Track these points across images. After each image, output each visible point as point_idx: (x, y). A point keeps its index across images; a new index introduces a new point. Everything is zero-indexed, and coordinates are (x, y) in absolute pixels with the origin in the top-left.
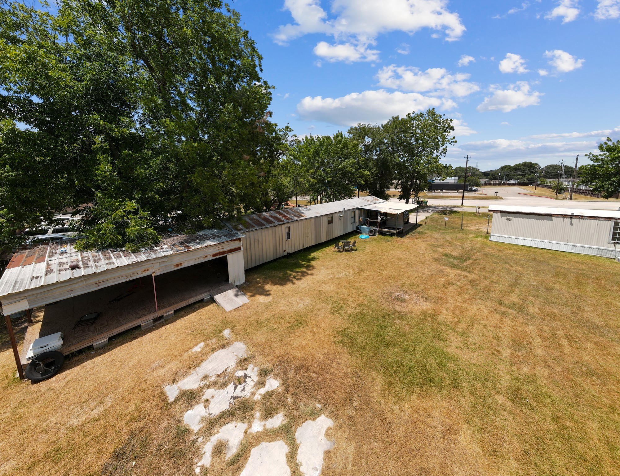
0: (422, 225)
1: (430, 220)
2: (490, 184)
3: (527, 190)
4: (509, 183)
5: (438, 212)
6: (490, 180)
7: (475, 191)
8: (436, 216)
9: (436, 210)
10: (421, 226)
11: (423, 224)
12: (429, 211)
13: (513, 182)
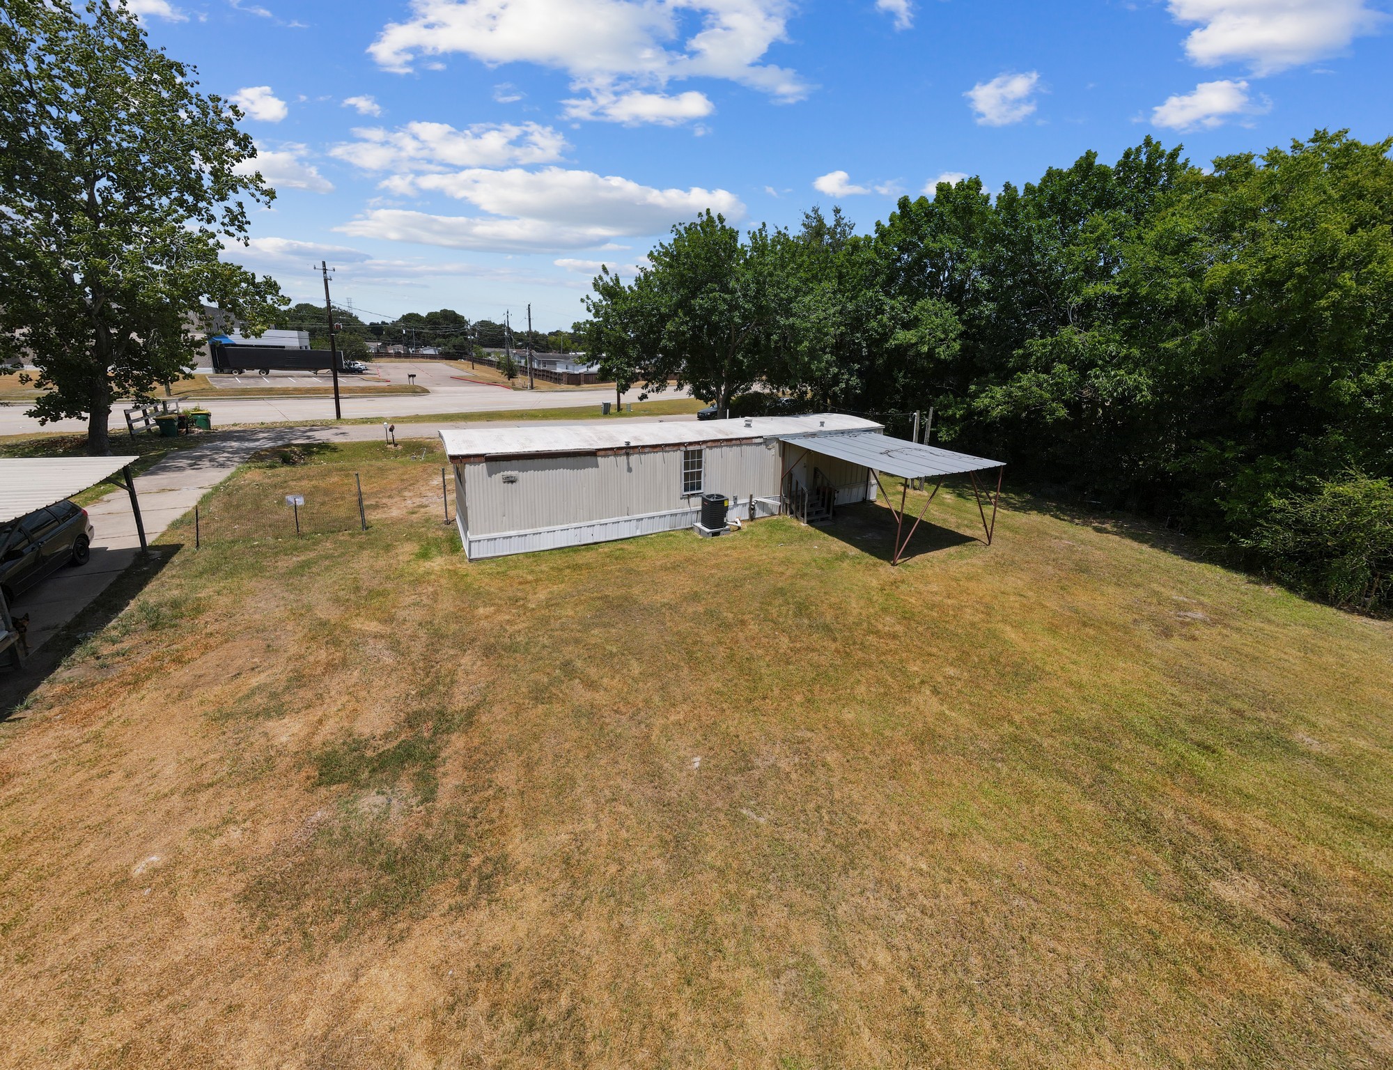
0: (176, 548)
1: (227, 507)
2: (388, 355)
3: (462, 370)
4: (425, 352)
5: (257, 457)
6: (385, 345)
7: (359, 371)
8: (255, 475)
9: (247, 450)
10: (176, 559)
11: (184, 537)
12: (221, 458)
13: (430, 351)
